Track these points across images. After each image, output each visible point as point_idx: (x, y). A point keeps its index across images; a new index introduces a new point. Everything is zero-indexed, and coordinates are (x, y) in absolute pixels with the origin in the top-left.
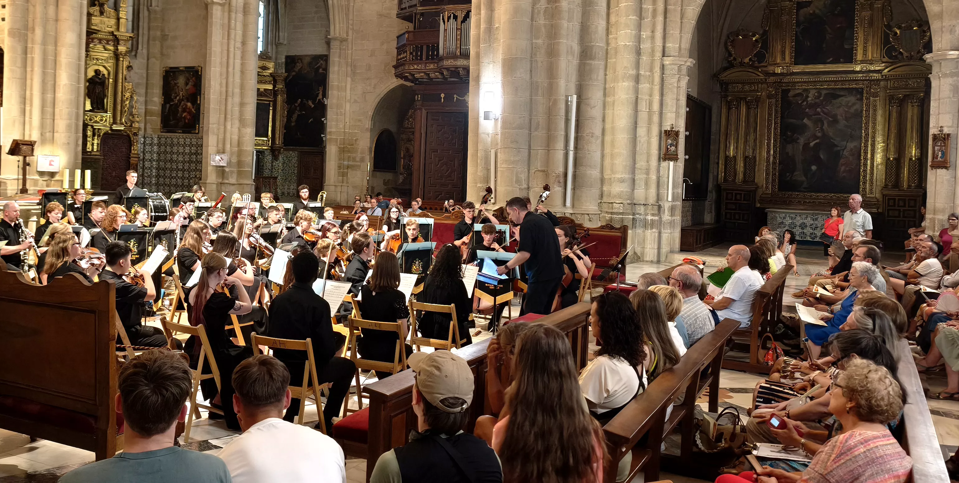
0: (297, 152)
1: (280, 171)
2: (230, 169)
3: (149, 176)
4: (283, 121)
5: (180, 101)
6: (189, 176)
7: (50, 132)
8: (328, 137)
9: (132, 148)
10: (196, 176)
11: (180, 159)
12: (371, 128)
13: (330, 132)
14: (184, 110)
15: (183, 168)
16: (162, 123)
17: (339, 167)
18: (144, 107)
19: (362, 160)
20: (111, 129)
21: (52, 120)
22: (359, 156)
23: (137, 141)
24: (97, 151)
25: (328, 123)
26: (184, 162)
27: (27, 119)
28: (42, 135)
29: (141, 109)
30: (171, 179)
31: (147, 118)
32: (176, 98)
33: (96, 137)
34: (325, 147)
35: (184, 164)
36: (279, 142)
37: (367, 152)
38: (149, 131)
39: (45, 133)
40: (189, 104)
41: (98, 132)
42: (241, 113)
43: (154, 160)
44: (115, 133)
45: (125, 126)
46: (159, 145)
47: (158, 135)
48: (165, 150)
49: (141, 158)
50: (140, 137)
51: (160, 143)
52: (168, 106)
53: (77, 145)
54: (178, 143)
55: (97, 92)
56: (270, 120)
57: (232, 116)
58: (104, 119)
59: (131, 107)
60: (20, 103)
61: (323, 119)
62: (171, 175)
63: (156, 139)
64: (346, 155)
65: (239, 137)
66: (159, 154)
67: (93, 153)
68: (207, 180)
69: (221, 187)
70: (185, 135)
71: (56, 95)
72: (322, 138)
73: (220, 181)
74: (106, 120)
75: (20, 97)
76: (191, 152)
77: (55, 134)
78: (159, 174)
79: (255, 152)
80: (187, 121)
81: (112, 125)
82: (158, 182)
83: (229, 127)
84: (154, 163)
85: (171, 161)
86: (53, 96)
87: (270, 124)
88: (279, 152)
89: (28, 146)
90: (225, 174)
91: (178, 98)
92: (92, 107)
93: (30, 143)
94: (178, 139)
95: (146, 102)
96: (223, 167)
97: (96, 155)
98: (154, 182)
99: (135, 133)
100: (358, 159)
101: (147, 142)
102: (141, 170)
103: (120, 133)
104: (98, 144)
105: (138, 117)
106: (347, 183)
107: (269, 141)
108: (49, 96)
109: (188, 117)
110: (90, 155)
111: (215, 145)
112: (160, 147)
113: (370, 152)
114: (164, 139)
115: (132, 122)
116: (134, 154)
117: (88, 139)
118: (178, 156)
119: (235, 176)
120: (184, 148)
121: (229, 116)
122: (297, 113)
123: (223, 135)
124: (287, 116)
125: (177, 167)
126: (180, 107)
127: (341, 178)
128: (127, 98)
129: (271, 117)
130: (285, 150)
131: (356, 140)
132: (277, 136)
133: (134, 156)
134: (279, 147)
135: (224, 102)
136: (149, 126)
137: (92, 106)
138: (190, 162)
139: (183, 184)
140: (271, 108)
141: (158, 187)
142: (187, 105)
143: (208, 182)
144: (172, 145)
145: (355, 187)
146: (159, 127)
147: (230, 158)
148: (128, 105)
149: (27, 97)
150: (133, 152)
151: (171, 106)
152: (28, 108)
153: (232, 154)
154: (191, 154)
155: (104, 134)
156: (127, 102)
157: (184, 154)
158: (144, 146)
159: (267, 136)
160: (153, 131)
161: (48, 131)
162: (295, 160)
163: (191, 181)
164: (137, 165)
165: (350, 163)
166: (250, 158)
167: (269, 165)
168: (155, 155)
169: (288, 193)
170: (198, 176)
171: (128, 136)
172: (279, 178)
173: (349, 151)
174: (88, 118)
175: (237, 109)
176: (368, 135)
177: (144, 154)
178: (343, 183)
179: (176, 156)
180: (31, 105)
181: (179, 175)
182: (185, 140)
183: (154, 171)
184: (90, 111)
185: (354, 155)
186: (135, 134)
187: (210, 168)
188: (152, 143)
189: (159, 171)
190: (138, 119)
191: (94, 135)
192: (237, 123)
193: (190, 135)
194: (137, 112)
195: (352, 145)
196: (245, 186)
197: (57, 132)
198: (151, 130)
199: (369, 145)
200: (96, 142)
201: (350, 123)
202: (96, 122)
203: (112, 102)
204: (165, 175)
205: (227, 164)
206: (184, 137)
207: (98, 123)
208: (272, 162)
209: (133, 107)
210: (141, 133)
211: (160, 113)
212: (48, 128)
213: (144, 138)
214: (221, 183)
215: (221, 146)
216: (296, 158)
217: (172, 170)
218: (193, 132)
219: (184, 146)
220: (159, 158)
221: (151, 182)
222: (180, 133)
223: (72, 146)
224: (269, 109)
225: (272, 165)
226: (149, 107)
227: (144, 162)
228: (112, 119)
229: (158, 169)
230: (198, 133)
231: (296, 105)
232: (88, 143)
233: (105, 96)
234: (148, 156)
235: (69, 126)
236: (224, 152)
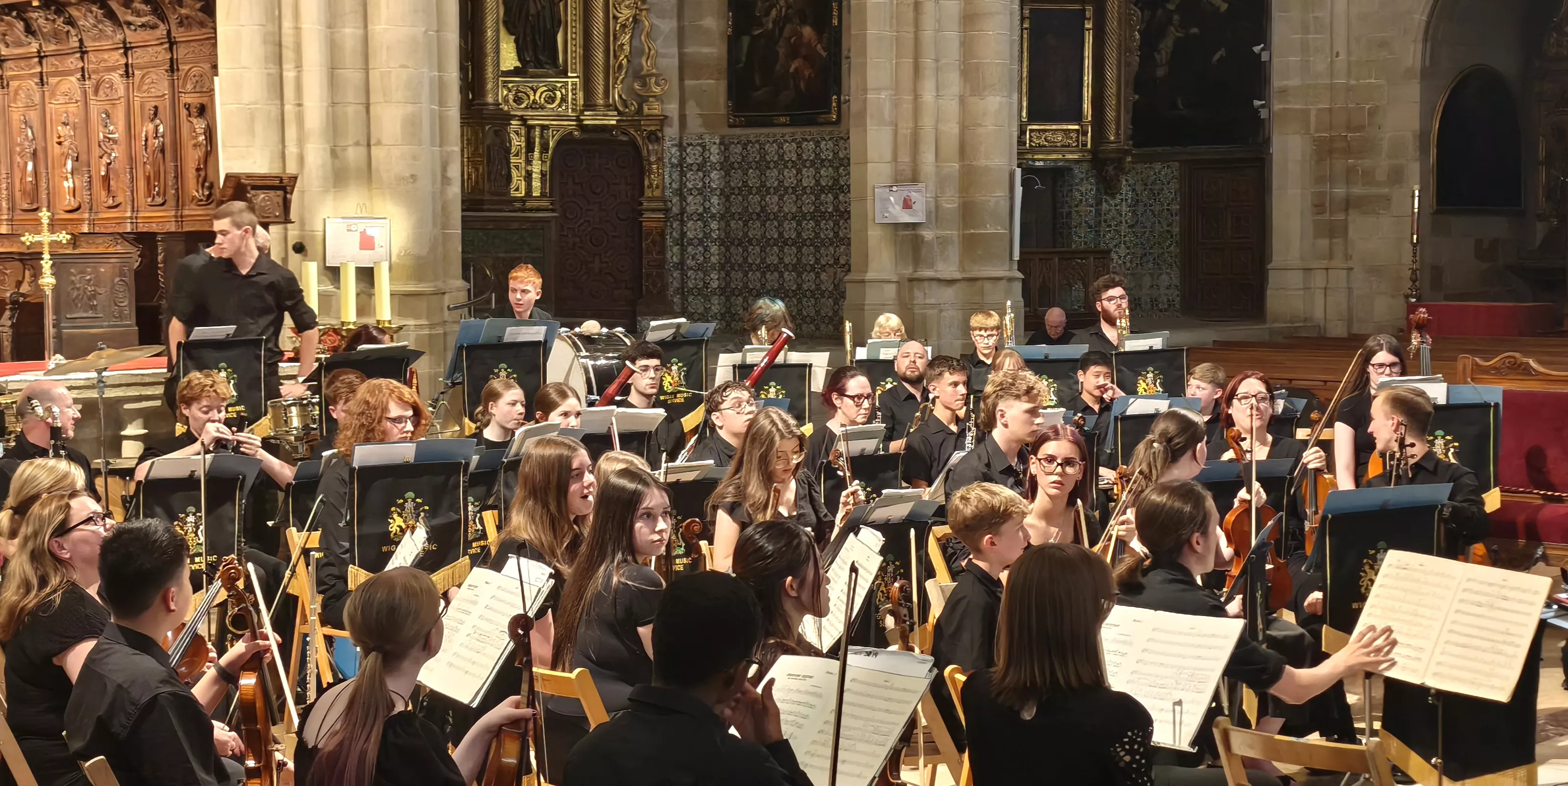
0: (1177, 164)
1: (1123, 228)
2: (940, 232)
3: (700, 267)
4: (1128, 64)
5: (782, 22)
6: (817, 261)
7: (357, 144)
8: (1277, 106)
9: (646, 183)
10: (837, 261)
11: (790, 207)
12: (1423, 70)
13: (1284, 91)
14: (794, 53)
15: (799, 235)
16: (730, 97)
17: (1319, 207)
18: (675, 50)
19: (1397, 177)
20: (582, 127)
21: (362, 108)
22: (1382, 165)
23: (660, 159)
24: (543, 194)
25: (1275, 61)
26: (799, 218)
27: (289, 108)
28: (334, 154)
29: (664, 56)
30: (764, 274)
31: (687, 82)
32: (768, 14)
33: (536, 154)
34: (1267, 142)
35: (799, 223)
36: (1117, 134)
37: (1412, 149)
38: (695, 125)
39: (345, 149)
40: (807, 31)
41: (542, 136)
42: (967, 46)
43: (713, 216)
44: (594, 136)
45: (620, 114)
46: (727, 167)
47: (722, 138)
48: (745, 183)
49: (675, 210)
50: (668, 144)
51: (727, 159)
52: (746, 40)
53: (445, 180)
54: (781, 157)
55: (532, 11)
56: (1088, 63)
57: (937, 61)
58: (558, 93)
59: (636, 53)
60: (266, 58)
61: (1257, 49)
62: (763, 261)
63: (714, 149)
64: (1340, 164)
65: (964, 128)
66: (725, 196)
67: (528, 204)
68: (866, 272)
69: (911, 290)
70: (798, 132)
71: (370, 27)
72: (1256, 111)
73: (908, 271)
74: (564, 99)
75: (265, 42)
76: (818, 183)
77: (374, 150)
78: (728, 261)
79: (1018, 171)
80: (802, 85)
81: (582, 112)
82: (728, 284)
83: (928, 96)
84: (714, 225)
85: (764, 215)
86: (360, 32)
87: (1088, 78)
88: (1120, 168)
89: (272, 193)
90: (924, 251)
91: (774, 13)
92: (520, 60)
93: (277, 182)
94: (780, 147)
95: (681, 31)
96: (914, 226)
97: (538, 210)
98: (715, 284)
99: (652, 133)
100: (1381, 175)
101: (689, 161)
102: (676, 249)
103: (607, 136)
104: (543, 174)
105: (657, 83)
106: (1347, 257)
107: (1085, 134)
108: (350, 33)
109: (807, 73)
110: (524, 210)
111: (888, 156)
112: (727, 174)
113: (1423, 149)
114: (739, 148)
115: (642, 100)
116: (651, 199)
117: (513, 160)
118: (781, 198)
119: (954, 252)
120: (799, 171)
121: (928, 62)
122: (1173, 34)
123: (911, 125)
124: (1141, 48)
125: (781, 234)
126: (781, 43)
127: (1324, 243)
128: (624, 26)
129: (1088, 52)
130: (1138, 159)
131: (1372, 113)
132: (1111, 114)
133: (654, 205)
134: (1118, 151)
135: (911, 15)
136: (692, 110)
137: (520, 58)
138: (818, 216)
139: (799, 287)
140: (1089, 25)
141: (728, 299)
142: (800, 36)
143: (870, 276)
144: (763, 166)
145: (1374, 271)
146: (723, 111)
147: (936, 198)
148: (627, 48)
149: (284, 44)
150: (648, 193)
151: (755, 39)
152: (289, 75)
153: (941, 182)
154: (819, 190)
155: (559, 143)
156: (625, 39)
157: (797, 190)
158: (682, 174)
159: (1077, 117)
160: (705, 125)
161: (351, 142)
162: (1171, 192)
163: (823, 276)
164: (662, 234)
165: (1357, 190)
166: (1001, 193)
167: (1087, 212)
168: (715, 200)
169: (1154, 301)
170: (842, 261)
171: (633, 143)
172: (1122, 251)
173: (1348, 151)
174: (511, 97)
175: (952, 36)
176: (1413, 91)
177: (683, 198)
178: (1331, 257)
179: (776, 198)
180: (299, 67)
181: (787, 260)
182: (799, 146)
183: (714, 249)
184: (516, 72)
185: (1367, 163)
186: (655, 137)
187: (874, 235)
188: (705, 161)
189: (728, 249)
190: (657, 90)
191: (530, 148)
192: (953, 82)
193: (814, 130)
194: (654, 65)
195: (1361, 128)
196: (988, 285)
197: (379, 143)
198: (699, 121)
199: (1416, 125)
200: (536, 167)
201: (1349, 53)
202: (534, 106)
203: (579, 40)
204: (745, 259)
205: (928, 216)
206: (798, 137)
207: (542, 108)
208: (1099, 203)
209: (642, 52)
210: (671, 132)
211: (724, 64)
212: (353, 131)
213: (681, 147)
214: (911, 280)
215: (905, 157)
216: (1174, 185)
217: (765, 243)
218: (822, 118)
219: (799, 164)
220: (728, 210)
221: (706, 285)
222: (784, 125)
223: (426, 184)
224: (1083, 30)
225: (1098, 213)
226: (689, 50)
227: (682, 223)
228: (580, 95)
229: (727, 242)
230: (838, 121)
231: (1171, 7)
232: (514, 172)
233: (557, 22)
234: (693, 204)
235: (411, 124)
236: (915, 179)
